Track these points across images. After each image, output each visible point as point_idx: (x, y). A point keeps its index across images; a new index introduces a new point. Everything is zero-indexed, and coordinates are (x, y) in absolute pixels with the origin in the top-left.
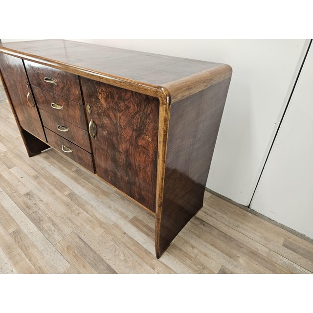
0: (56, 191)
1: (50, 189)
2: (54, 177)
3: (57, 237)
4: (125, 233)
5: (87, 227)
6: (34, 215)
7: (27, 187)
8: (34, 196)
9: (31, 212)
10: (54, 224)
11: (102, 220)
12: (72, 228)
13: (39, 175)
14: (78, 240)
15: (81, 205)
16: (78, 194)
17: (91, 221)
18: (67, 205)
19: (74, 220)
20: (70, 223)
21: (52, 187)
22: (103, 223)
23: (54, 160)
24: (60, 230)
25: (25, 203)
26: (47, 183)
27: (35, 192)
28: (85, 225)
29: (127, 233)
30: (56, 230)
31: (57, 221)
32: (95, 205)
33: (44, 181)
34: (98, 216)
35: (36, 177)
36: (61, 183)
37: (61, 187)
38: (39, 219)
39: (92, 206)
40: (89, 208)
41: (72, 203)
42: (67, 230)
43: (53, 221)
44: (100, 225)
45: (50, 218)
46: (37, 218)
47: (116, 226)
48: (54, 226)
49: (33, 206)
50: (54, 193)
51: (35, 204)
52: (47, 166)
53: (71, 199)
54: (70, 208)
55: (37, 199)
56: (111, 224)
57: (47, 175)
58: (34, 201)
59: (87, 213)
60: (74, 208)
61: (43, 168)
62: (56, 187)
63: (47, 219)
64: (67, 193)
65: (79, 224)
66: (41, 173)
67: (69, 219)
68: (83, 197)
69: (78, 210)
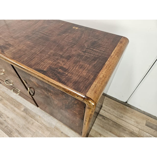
0: (16, 109)
1: (12, 108)
2: (12, 98)
4: (62, 132)
5: (40, 132)
6: (6, 128)
8: (3, 114)
9: (3, 127)
11: (48, 125)
12: (31, 134)
13: (3, 98)
15: (33, 117)
16: (30, 109)
17: (41, 127)
18: (25, 118)
19: (31, 129)
20: (29, 131)
21: (12, 106)
22: (48, 128)
26: (8, 103)
27: (3, 111)
28: (38, 130)
29: (63, 132)
31: (21, 131)
32: (41, 115)
33: (6, 102)
34: (44, 123)
36: (18, 102)
37: (18, 105)
38: (10, 131)
39: (40, 117)
40: (38, 118)
41: (27, 116)
43: (18, 131)
44: (47, 129)
45: (16, 129)
46: (8, 131)
48: (20, 135)
49: (4, 122)
50: (15, 111)
51: (5, 121)
52: (6, 90)
53: (26, 113)
54: (27, 120)
55: (5, 117)
56: (53, 127)
57: (8, 97)
58: (4, 118)
59: (38, 122)
60: (29, 120)
61: (3, 92)
62: (15, 105)
63: (14, 131)
64: (22, 109)
65: (34, 131)
66: (3, 96)
67: (28, 128)
68: (33, 111)
69: (32, 121)
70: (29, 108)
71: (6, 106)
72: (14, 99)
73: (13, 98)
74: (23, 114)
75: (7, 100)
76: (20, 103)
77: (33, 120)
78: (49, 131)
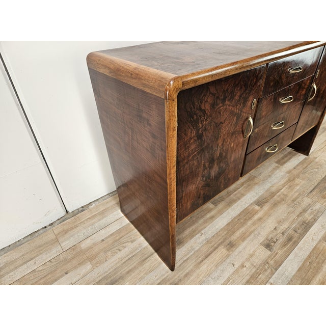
0: (256, 217)
1: (254, 224)
3: (317, 206)
5: (298, 188)
6: (299, 231)
7: (254, 251)
8: (269, 238)
9: (296, 235)
10: (305, 211)
11: (286, 180)
12: (303, 198)
13: (227, 242)
14: (314, 193)
15: (273, 195)
16: (256, 198)
17: (290, 187)
18: (275, 205)
19: (294, 197)
20: (297, 200)
21: (250, 222)
22: (289, 180)
23: (187, 232)
24: (309, 206)
25: (285, 245)
26: (242, 230)
27: (261, 239)
28: (296, 190)
30: (311, 208)
31: (299, 210)
32: (269, 185)
33: (237, 234)
34: (282, 182)
35: (231, 246)
36: (239, 215)
37: (247, 215)
38: (303, 224)
39: (272, 186)
41: (272, 201)
42: (307, 201)
43: (301, 213)
44: (292, 181)
45: (298, 216)
46: (303, 227)
47: (289, 172)
49: (286, 235)
50: (260, 219)
51: (283, 234)
52: (203, 237)
53: (266, 202)
54: (279, 202)
55: (275, 234)
56: (288, 175)
57: (225, 233)
58: (278, 236)
59: (281, 189)
60: (279, 199)
61: (208, 242)
62: (247, 218)
63: (300, 218)
64: (257, 208)
65: (298, 194)
66: (220, 242)
67: (293, 201)
68: (260, 194)
69: (279, 196)
70: (254, 199)
71: (248, 233)
72: (232, 221)
73: (229, 223)
74: (266, 207)
75: (234, 232)
76: (243, 211)
77: (278, 194)
78: (294, 179)
